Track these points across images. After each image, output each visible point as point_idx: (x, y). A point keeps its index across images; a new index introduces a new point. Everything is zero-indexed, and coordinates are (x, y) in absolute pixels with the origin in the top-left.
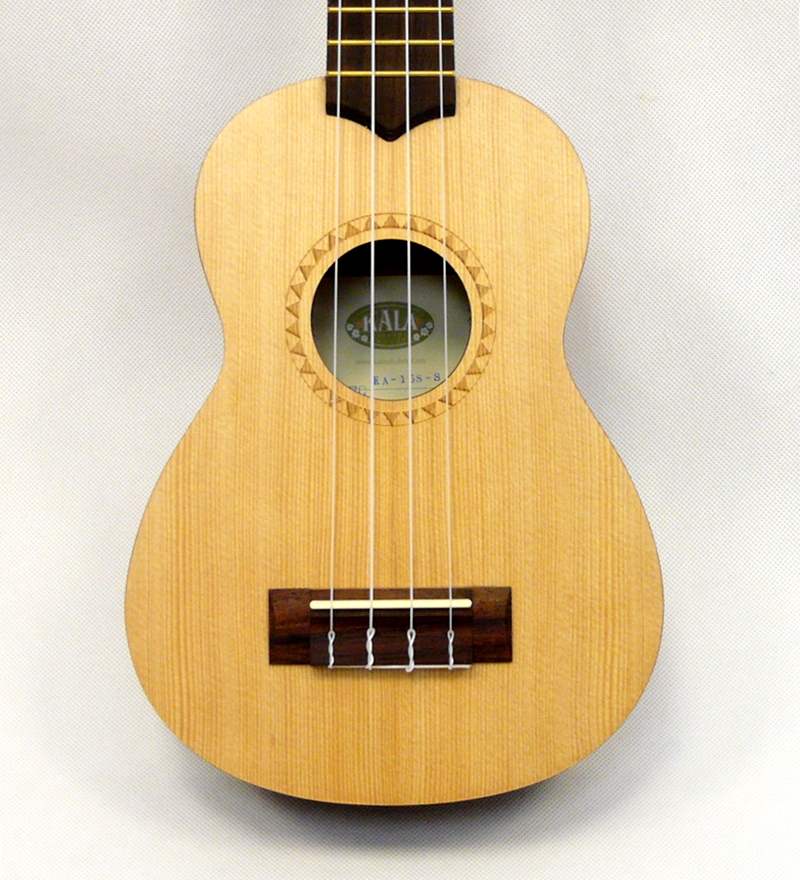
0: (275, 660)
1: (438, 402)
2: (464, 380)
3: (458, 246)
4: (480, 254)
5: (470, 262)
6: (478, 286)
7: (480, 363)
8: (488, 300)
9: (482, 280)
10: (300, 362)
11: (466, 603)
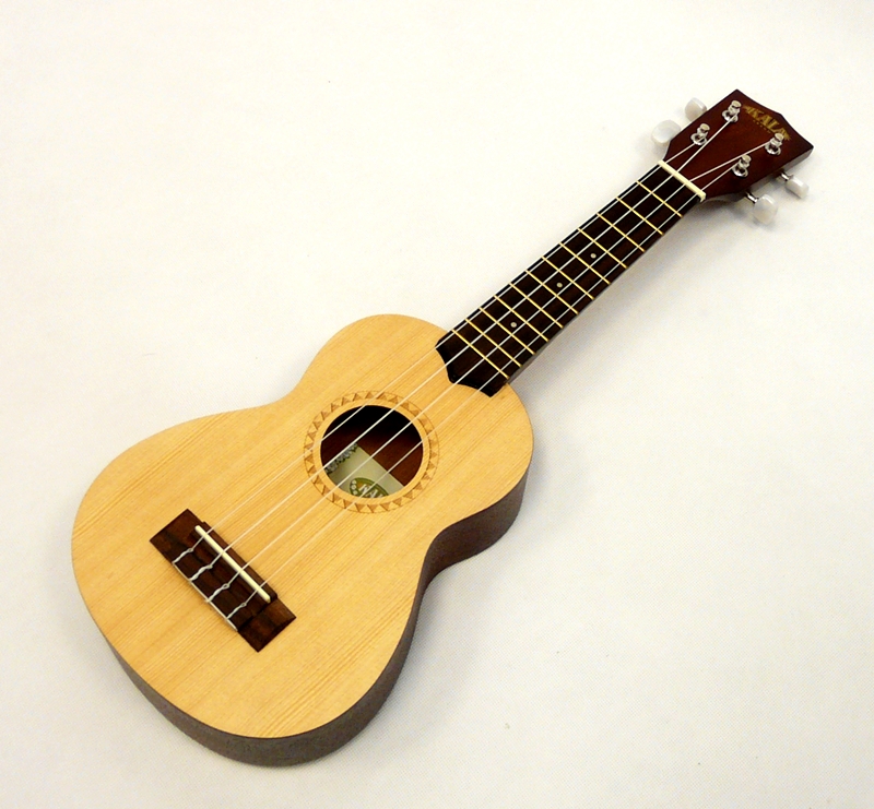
0: (154, 541)
1: (353, 504)
2: (376, 506)
3: (435, 450)
4: (441, 461)
5: (433, 461)
6: (425, 474)
7: (392, 506)
8: (423, 483)
9: (430, 472)
10: (313, 430)
11: (266, 597)
